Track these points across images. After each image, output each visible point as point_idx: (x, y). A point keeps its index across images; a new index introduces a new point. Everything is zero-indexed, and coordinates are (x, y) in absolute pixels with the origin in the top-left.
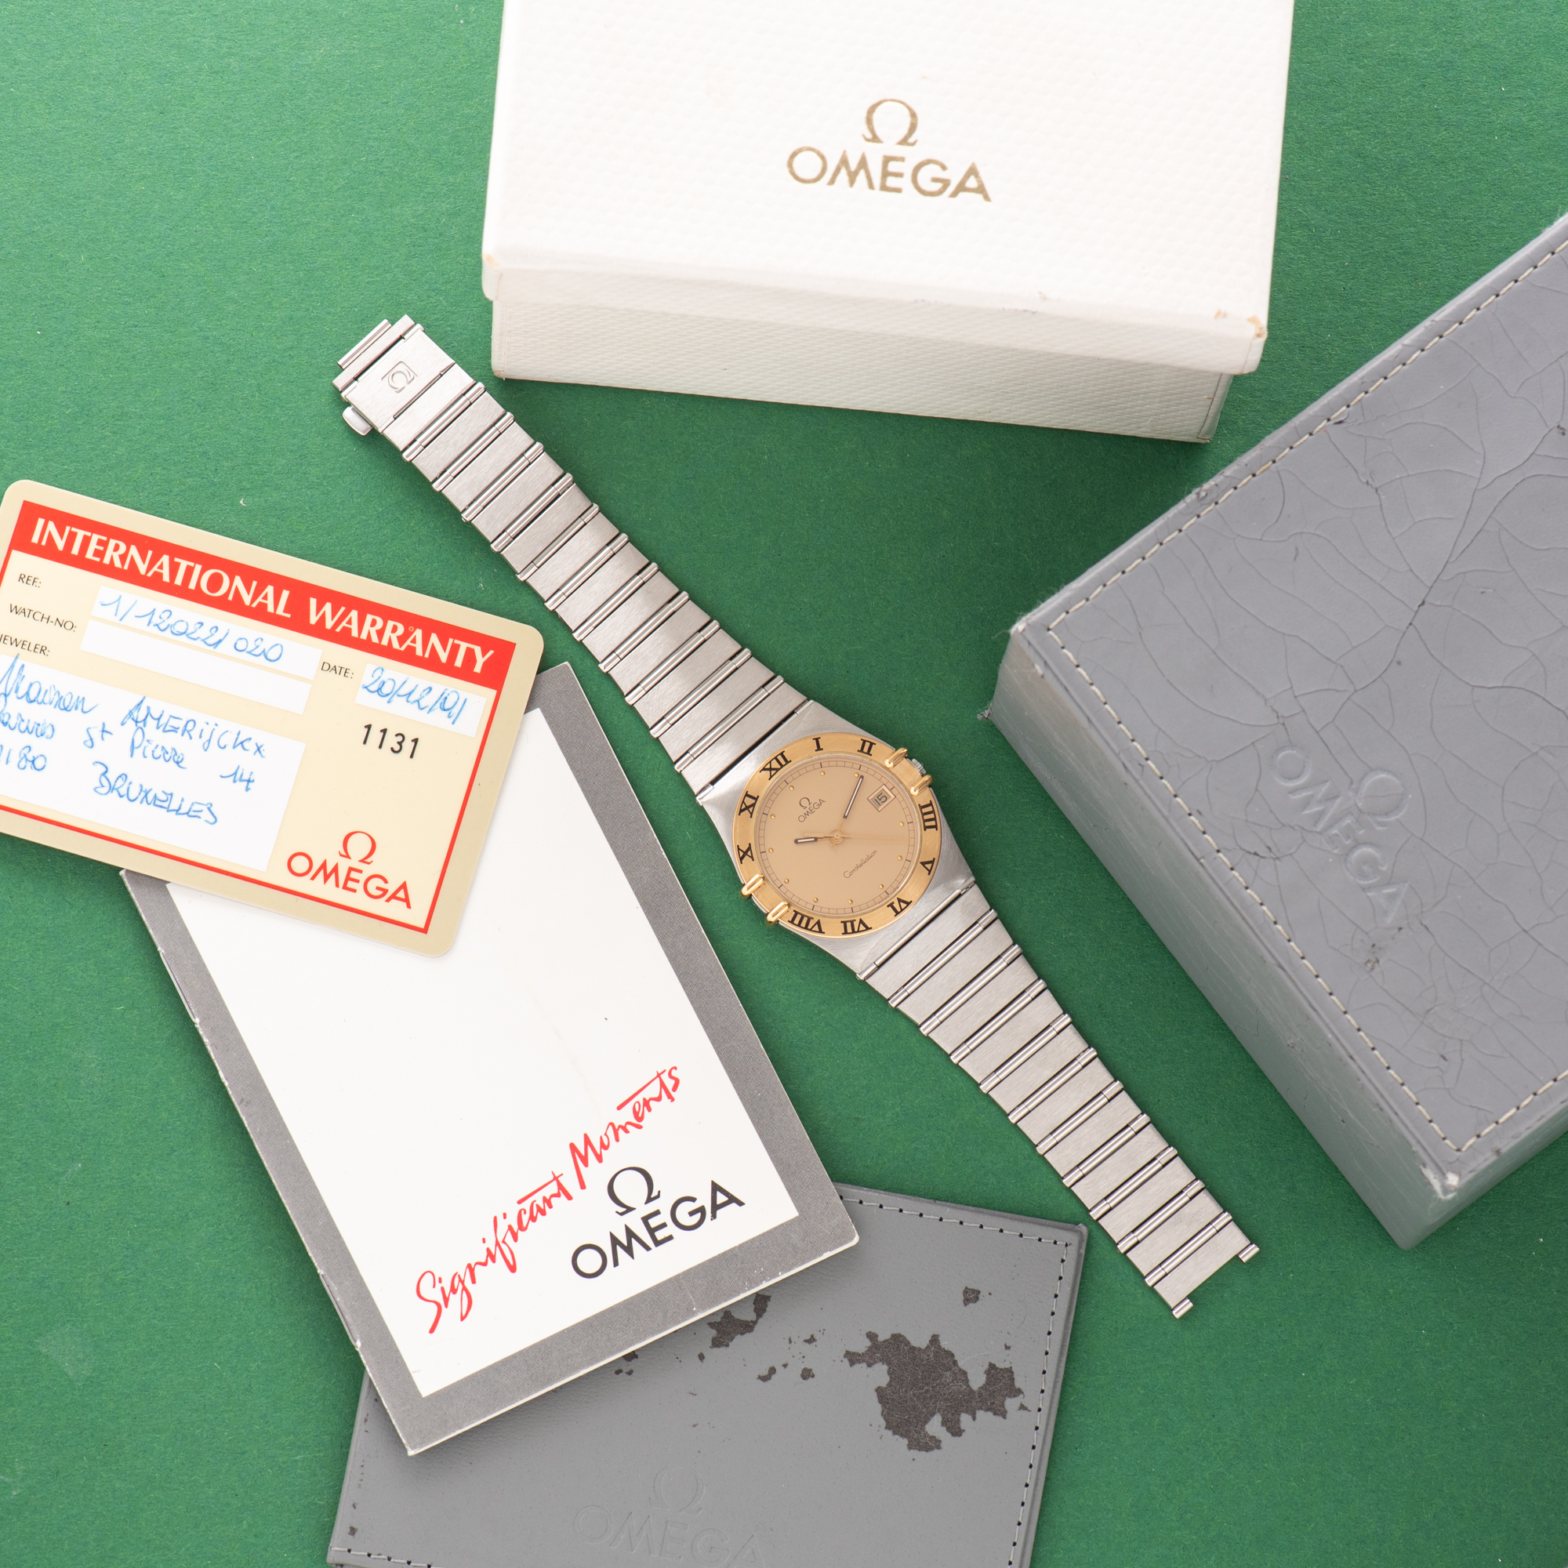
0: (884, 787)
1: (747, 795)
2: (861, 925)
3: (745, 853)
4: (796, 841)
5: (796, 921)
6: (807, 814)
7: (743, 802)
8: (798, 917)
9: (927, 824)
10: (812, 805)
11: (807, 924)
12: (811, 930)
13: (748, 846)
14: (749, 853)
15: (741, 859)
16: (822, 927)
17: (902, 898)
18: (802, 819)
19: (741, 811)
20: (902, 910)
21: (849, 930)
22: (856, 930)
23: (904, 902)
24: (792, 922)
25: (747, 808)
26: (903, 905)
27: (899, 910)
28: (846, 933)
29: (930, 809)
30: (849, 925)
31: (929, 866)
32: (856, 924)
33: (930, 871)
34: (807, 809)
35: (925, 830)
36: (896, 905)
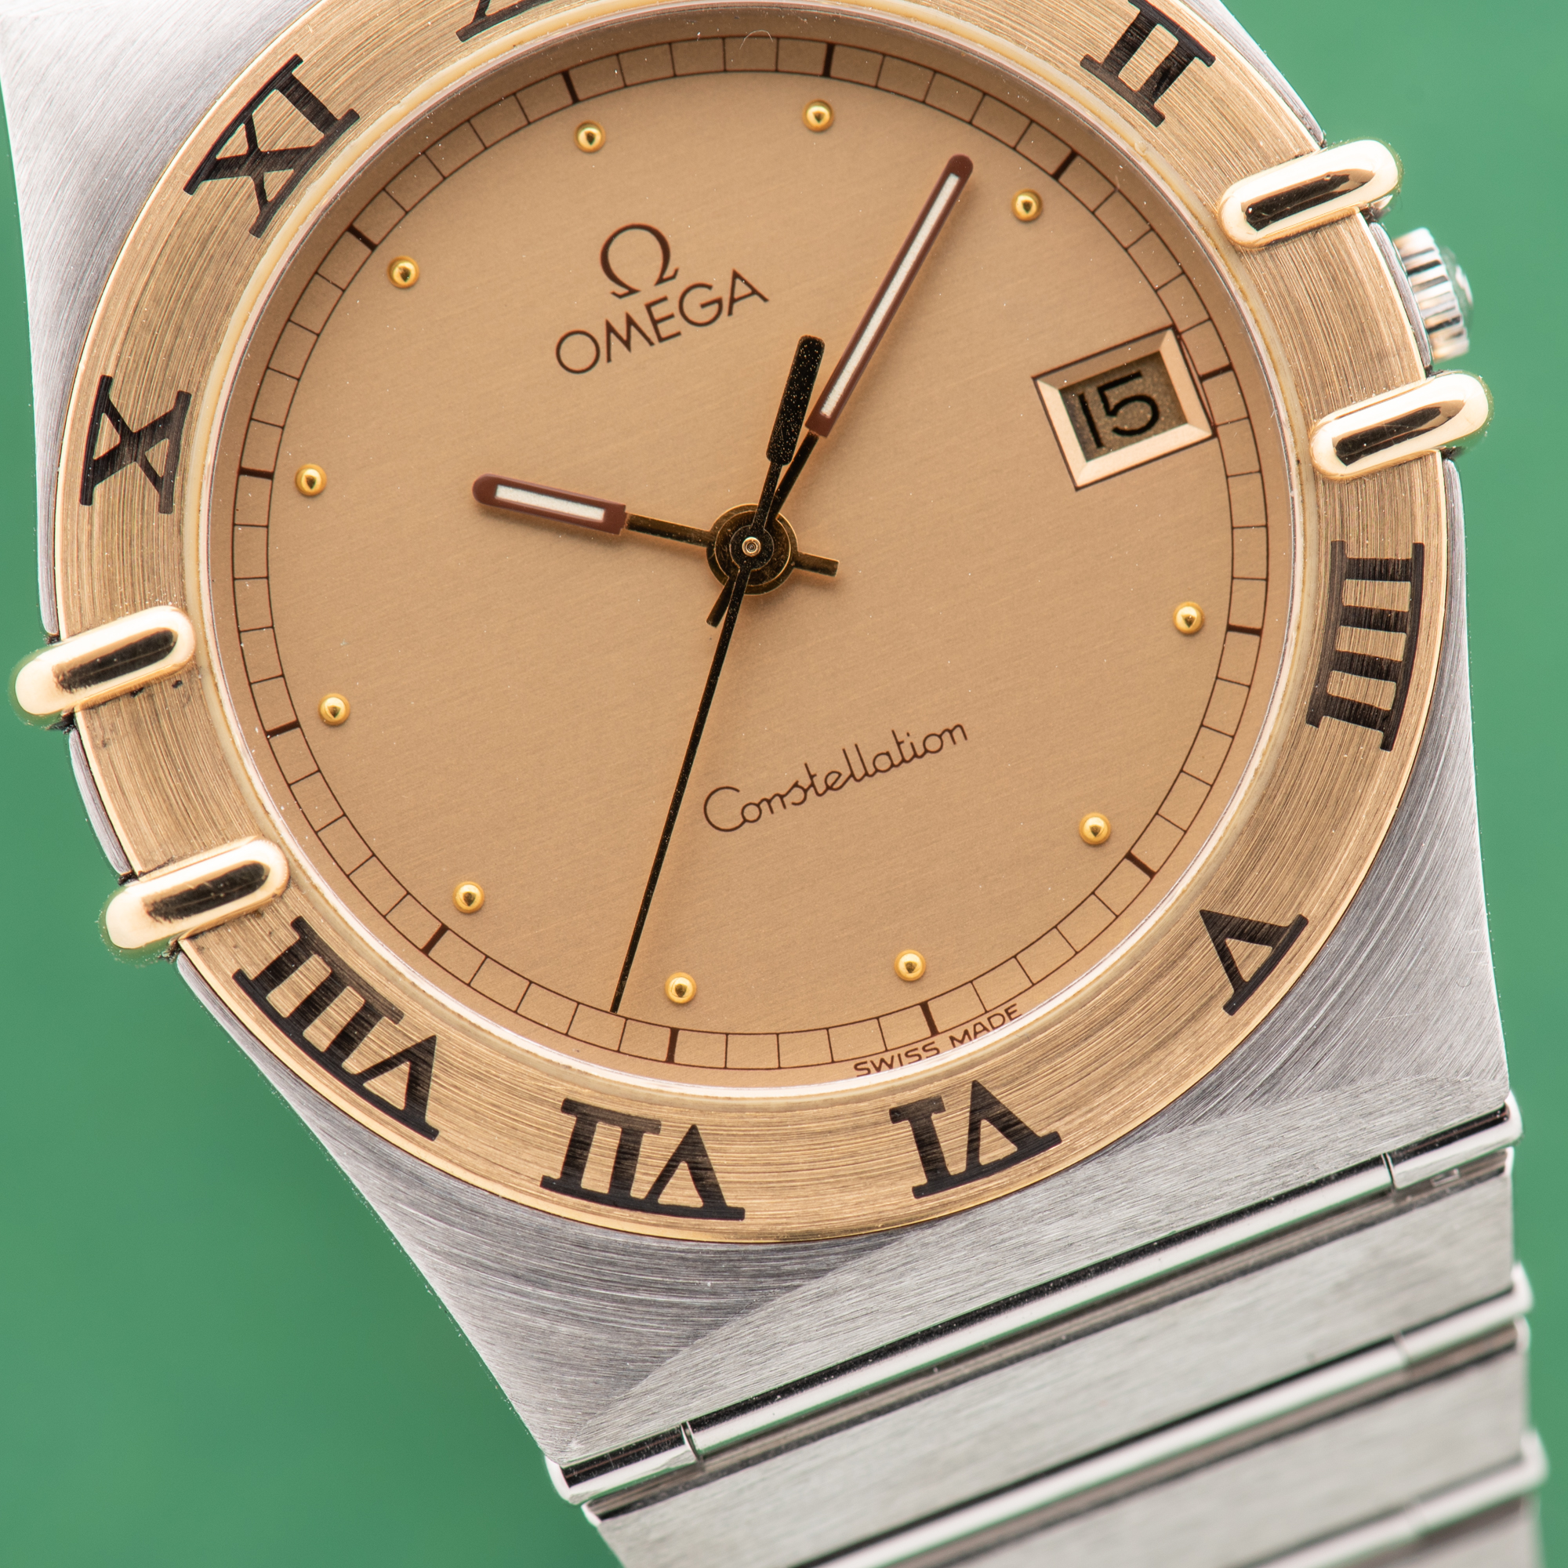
0: (1168, 347)
1: (286, 81)
2: (683, 1170)
3: (133, 441)
4: (485, 491)
5: (285, 998)
6: (621, 334)
7: (245, 117)
8: (309, 975)
9: (1347, 686)
10: (673, 290)
11: (346, 1041)
12: (356, 1083)
13: (168, 404)
14: (158, 454)
15: (97, 469)
16: (435, 1090)
17: (1008, 1099)
18: (578, 352)
19: (213, 167)
20: (976, 1171)
21: (597, 1175)
22: (640, 1189)
23: (1009, 1126)
24: (257, 988)
25: (256, 160)
26: (995, 1145)
27: (956, 1165)
28: (568, 1182)
29: (1392, 596)
30: (605, 1140)
31: (1249, 956)
32: (654, 1152)
33: (1243, 991)
34: (635, 306)
35: (1313, 720)
36: (951, 1130)
